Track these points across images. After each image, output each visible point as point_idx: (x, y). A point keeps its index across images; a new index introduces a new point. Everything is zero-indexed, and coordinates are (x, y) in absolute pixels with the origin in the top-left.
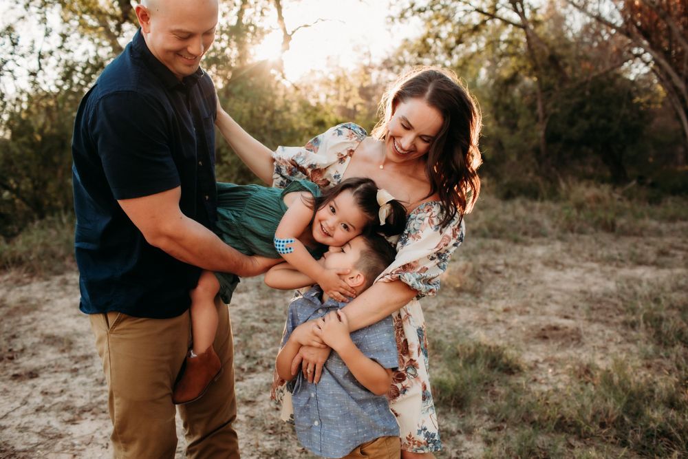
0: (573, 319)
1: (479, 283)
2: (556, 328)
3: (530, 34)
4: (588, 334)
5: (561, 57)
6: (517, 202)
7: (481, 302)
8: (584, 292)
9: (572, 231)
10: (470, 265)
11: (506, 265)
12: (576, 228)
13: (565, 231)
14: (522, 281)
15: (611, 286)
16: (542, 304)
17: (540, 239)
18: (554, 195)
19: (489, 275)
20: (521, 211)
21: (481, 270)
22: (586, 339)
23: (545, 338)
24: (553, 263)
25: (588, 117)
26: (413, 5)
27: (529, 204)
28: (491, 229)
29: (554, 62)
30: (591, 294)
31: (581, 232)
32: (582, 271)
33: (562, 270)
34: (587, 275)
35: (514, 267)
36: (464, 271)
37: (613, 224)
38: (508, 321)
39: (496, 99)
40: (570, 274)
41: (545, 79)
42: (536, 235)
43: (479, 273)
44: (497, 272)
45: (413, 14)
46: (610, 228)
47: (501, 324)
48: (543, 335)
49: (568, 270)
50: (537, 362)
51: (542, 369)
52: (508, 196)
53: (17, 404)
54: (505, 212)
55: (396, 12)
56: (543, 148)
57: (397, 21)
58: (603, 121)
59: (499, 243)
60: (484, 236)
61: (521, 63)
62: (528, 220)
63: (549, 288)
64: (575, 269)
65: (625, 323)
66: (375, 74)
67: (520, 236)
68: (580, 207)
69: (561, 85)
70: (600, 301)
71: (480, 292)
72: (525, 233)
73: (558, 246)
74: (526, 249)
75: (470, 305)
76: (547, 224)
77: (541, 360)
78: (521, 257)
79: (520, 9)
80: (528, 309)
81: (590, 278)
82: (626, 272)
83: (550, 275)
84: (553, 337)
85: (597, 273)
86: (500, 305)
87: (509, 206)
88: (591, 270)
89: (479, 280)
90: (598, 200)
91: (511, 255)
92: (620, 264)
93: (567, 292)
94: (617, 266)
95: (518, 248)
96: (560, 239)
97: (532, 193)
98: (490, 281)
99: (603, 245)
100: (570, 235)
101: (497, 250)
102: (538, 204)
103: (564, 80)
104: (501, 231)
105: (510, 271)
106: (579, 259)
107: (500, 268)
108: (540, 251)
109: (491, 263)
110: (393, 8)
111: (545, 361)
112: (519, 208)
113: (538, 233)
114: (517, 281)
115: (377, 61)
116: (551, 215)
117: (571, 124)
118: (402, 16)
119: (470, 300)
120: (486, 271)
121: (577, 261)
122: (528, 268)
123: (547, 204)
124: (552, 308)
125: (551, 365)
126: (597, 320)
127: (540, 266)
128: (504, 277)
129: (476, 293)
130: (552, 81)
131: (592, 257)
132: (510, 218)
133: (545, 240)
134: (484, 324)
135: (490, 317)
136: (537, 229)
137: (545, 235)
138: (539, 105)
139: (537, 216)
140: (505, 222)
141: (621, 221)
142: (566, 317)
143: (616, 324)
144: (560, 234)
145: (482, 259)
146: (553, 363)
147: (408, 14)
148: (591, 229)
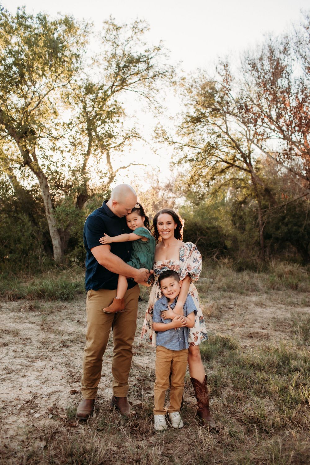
0: (267, 330)
1: (220, 313)
2: (257, 333)
3: (254, 176)
4: (272, 336)
5: (272, 190)
6: (245, 273)
7: (221, 321)
8: (274, 318)
9: (274, 289)
10: (216, 304)
11: (235, 305)
12: (276, 287)
13: (269, 289)
14: (243, 312)
15: (289, 315)
16: (253, 323)
17: (254, 293)
18: (266, 269)
19: (226, 310)
20: (246, 278)
21: (222, 307)
22: (271, 338)
23: (252, 337)
24: (260, 305)
25: (287, 225)
26: (186, 157)
27: (252, 274)
28: (228, 287)
29: (268, 192)
30: (278, 319)
31: (278, 289)
32: (275, 308)
33: (265, 308)
34: (278, 311)
35: (238, 306)
36: (212, 307)
37: (297, 286)
38: (234, 329)
39: (234, 212)
40: (269, 310)
41: (263, 202)
42: (253, 291)
43: (221, 308)
44: (230, 308)
45: (186, 162)
46: (295, 287)
47: (230, 331)
48: (250, 336)
49: (268, 308)
50: (246, 346)
51: (248, 349)
52: (240, 270)
53: (4, 355)
54: (237, 279)
55: (176, 160)
56: (262, 242)
57: (176, 165)
58: (295, 228)
59: (232, 294)
60: (225, 291)
61: (249, 192)
62: (250, 283)
63: (257, 316)
64: (271, 308)
65: (292, 332)
66: (161, 193)
67: (244, 291)
68: (280, 276)
69: (272, 206)
70: (282, 322)
71: (220, 317)
72: (247, 290)
73: (265, 296)
74: (247, 297)
75: (215, 323)
76: (260, 285)
77: (248, 346)
78: (243, 301)
79: (248, 161)
80: (244, 325)
81: (279, 312)
82: (299, 309)
83: (258, 310)
84: (255, 337)
85: (283, 310)
86: (230, 323)
87: (240, 275)
88: (280, 309)
89: (221, 312)
90: (291, 273)
91: (238, 299)
92: (296, 305)
93: (265, 318)
94: (295, 306)
95: (242, 297)
96: (267, 293)
97: (253, 268)
98: (226, 312)
99: (289, 296)
100: (272, 291)
101: (231, 298)
102: (257, 275)
103: (273, 203)
104: (234, 288)
105: (237, 308)
106: (275, 303)
107: (231, 306)
108: (254, 299)
109: (227, 304)
110: (174, 158)
111: (250, 346)
112: (245, 276)
113: (254, 289)
114: (240, 312)
115: (162, 185)
116: (263, 280)
117: (277, 228)
118: (180, 162)
119: (215, 321)
120: (224, 307)
121: (274, 304)
122: (247, 306)
123: (262, 274)
124: (257, 325)
125: (253, 348)
126: (279, 330)
127: (253, 305)
128: (233, 311)
129: (218, 318)
130: (267, 203)
131: (282, 302)
132: (239, 281)
133: (258, 293)
134: (222, 330)
135: (225, 328)
136: (254, 288)
137: (258, 291)
138: (260, 216)
139: (255, 281)
140: (236, 283)
141: (302, 284)
142: (263, 329)
143: (288, 332)
144: (266, 290)
145: (222, 302)
146: (253, 347)
147: (183, 162)
148: (285, 288)
